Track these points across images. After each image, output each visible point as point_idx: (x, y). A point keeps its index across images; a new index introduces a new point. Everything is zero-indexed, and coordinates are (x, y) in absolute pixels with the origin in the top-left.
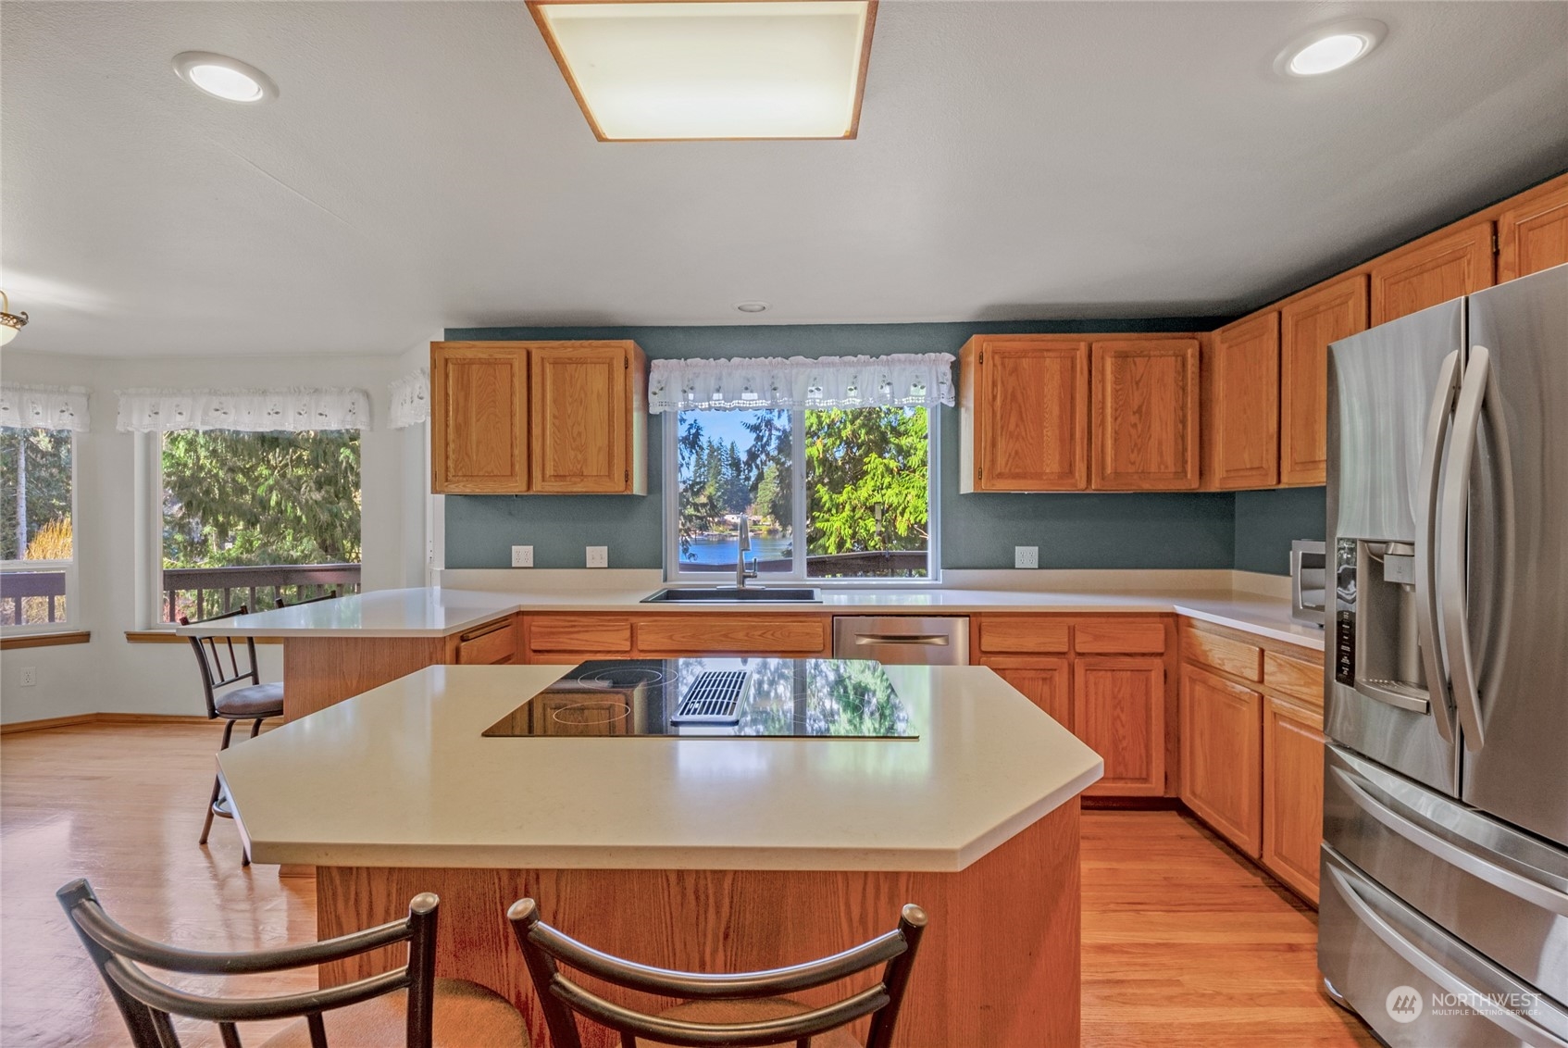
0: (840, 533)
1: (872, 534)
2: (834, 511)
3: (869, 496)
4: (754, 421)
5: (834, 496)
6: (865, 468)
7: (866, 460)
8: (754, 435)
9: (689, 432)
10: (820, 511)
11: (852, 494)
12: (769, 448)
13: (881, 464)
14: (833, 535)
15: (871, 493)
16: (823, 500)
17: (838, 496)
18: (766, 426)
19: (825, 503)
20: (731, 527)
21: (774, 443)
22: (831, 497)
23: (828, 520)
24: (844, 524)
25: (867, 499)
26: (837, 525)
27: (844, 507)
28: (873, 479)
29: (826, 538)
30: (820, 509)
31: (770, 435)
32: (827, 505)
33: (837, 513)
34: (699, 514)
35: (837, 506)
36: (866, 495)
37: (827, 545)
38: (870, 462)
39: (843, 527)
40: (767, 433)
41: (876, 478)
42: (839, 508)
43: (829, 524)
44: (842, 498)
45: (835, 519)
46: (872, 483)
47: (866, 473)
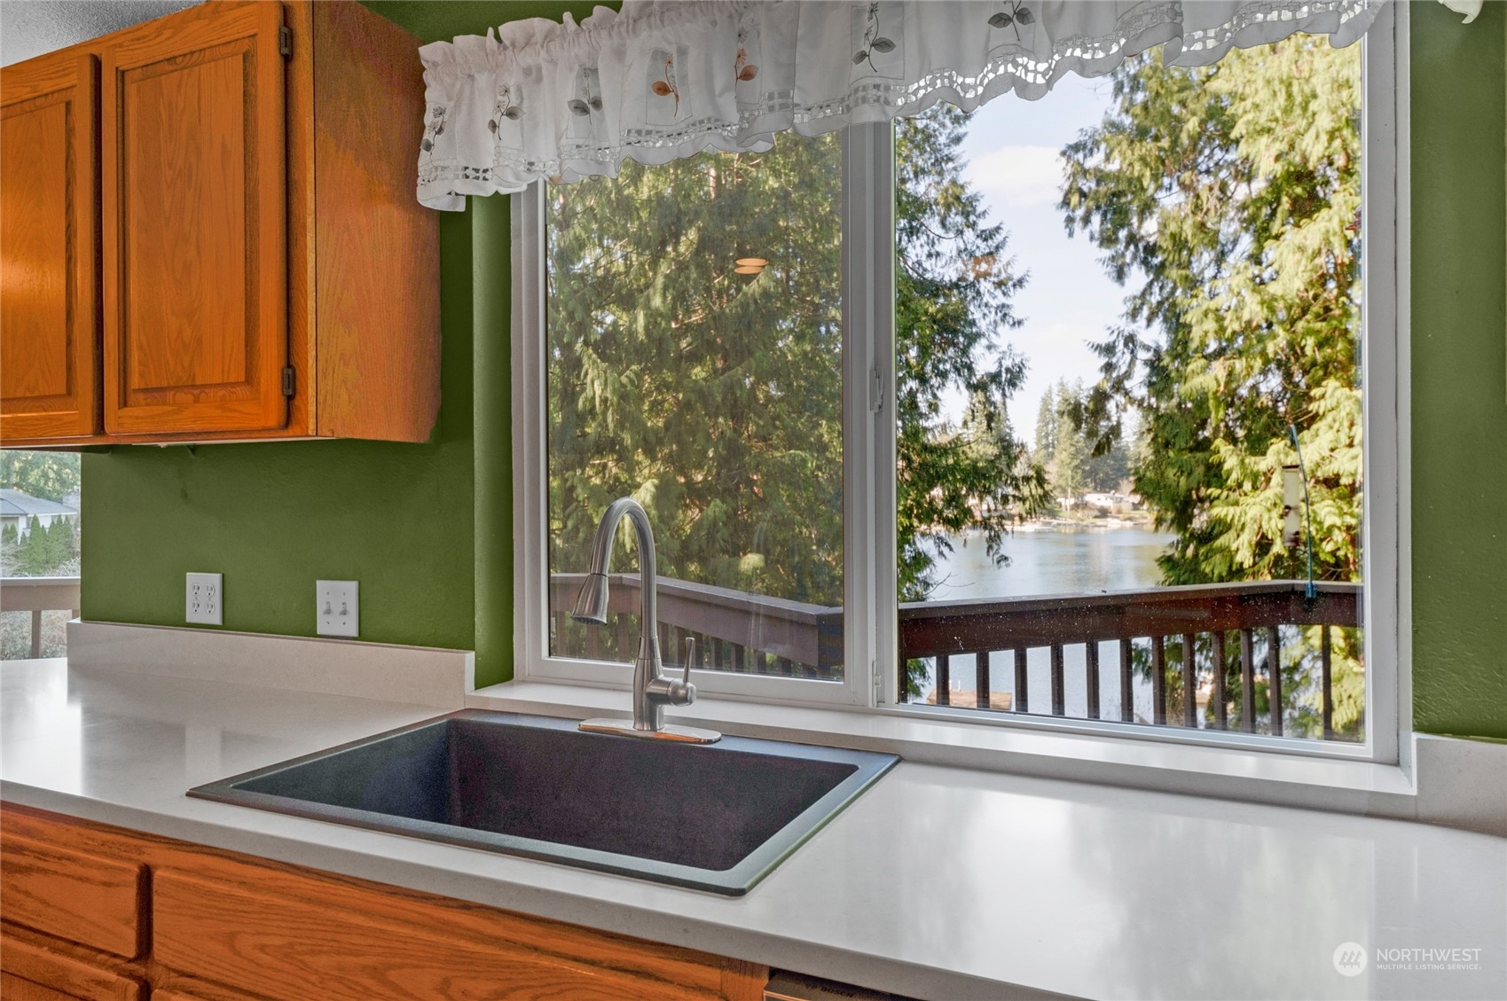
0: (1260, 527)
1: (1330, 529)
2: (1247, 486)
3: (1323, 459)
4: (1105, 339)
5: (1250, 460)
6: (1313, 407)
7: (1315, 392)
8: (1103, 360)
9: (1001, 365)
10: (1221, 487)
11: (1287, 455)
12: (1128, 384)
13: (1348, 398)
14: (1247, 530)
15: (1327, 453)
16: (1226, 467)
17: (1258, 459)
18: (1126, 345)
19: (1229, 473)
20: (1096, 513)
21: (1141, 372)
22: (1242, 461)
23: (1236, 503)
24: (1269, 510)
25: (1318, 465)
26: (1253, 512)
27: (1268, 480)
28: (1331, 427)
29: (1232, 534)
30: (1221, 484)
31: (1134, 358)
32: (1234, 476)
33: (1255, 488)
34: (1017, 494)
35: (1255, 477)
36: (1317, 458)
37: (1234, 547)
38: (1323, 396)
39: (1266, 516)
40: (1128, 357)
41: (1336, 426)
42: (1260, 480)
43: (1238, 510)
44: (1262, 464)
45: (1249, 500)
46: (1331, 435)
47: (1315, 418)
